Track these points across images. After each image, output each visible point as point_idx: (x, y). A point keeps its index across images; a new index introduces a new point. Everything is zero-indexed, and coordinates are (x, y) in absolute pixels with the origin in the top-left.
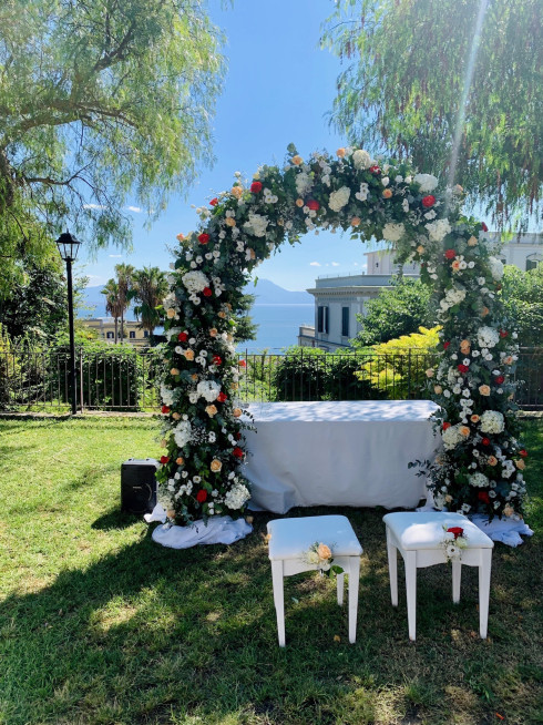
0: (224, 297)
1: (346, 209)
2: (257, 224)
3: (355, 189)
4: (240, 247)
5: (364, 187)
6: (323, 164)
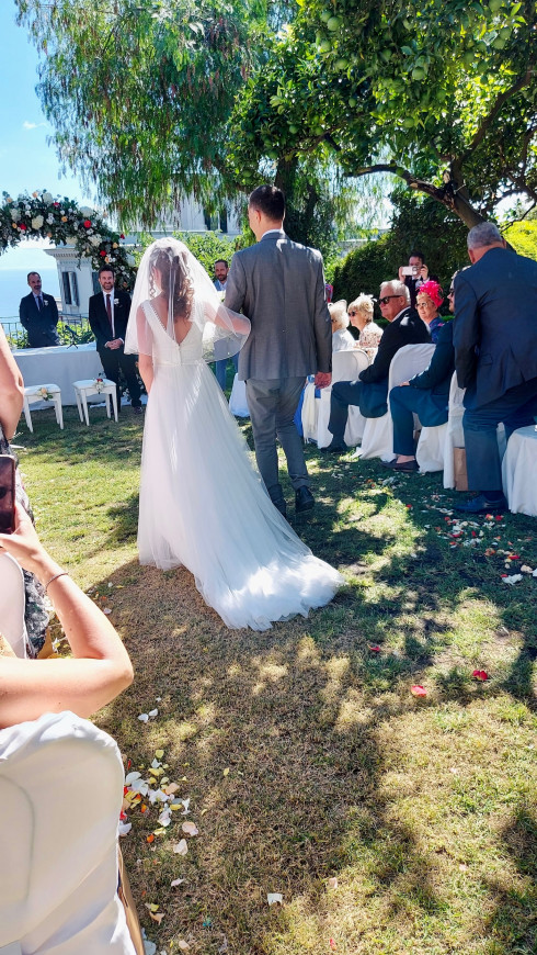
1: (42, 228)
3: (46, 217)
5: (51, 216)
6: (25, 202)
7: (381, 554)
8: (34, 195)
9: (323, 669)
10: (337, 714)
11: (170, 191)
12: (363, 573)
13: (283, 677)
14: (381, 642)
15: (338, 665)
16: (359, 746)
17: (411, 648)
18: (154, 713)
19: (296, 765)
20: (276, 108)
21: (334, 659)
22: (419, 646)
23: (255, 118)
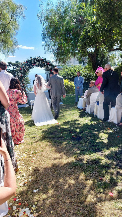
0: (24, 76)
1: (38, 65)
2: (27, 67)
3: (39, 62)
4: (25, 70)
5: (40, 62)
6: (35, 59)
7: (108, 150)
8: (37, 57)
9: (85, 183)
10: (86, 199)
11: (69, 56)
12: (102, 155)
13: (74, 184)
14: (103, 177)
15: (90, 182)
16: (90, 210)
17: (112, 180)
18: (38, 190)
19: (71, 213)
20: (90, 36)
21: (89, 181)
22: (114, 179)
23: (84, 38)
